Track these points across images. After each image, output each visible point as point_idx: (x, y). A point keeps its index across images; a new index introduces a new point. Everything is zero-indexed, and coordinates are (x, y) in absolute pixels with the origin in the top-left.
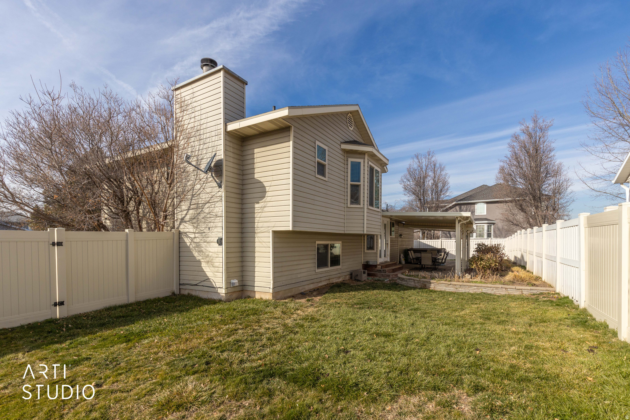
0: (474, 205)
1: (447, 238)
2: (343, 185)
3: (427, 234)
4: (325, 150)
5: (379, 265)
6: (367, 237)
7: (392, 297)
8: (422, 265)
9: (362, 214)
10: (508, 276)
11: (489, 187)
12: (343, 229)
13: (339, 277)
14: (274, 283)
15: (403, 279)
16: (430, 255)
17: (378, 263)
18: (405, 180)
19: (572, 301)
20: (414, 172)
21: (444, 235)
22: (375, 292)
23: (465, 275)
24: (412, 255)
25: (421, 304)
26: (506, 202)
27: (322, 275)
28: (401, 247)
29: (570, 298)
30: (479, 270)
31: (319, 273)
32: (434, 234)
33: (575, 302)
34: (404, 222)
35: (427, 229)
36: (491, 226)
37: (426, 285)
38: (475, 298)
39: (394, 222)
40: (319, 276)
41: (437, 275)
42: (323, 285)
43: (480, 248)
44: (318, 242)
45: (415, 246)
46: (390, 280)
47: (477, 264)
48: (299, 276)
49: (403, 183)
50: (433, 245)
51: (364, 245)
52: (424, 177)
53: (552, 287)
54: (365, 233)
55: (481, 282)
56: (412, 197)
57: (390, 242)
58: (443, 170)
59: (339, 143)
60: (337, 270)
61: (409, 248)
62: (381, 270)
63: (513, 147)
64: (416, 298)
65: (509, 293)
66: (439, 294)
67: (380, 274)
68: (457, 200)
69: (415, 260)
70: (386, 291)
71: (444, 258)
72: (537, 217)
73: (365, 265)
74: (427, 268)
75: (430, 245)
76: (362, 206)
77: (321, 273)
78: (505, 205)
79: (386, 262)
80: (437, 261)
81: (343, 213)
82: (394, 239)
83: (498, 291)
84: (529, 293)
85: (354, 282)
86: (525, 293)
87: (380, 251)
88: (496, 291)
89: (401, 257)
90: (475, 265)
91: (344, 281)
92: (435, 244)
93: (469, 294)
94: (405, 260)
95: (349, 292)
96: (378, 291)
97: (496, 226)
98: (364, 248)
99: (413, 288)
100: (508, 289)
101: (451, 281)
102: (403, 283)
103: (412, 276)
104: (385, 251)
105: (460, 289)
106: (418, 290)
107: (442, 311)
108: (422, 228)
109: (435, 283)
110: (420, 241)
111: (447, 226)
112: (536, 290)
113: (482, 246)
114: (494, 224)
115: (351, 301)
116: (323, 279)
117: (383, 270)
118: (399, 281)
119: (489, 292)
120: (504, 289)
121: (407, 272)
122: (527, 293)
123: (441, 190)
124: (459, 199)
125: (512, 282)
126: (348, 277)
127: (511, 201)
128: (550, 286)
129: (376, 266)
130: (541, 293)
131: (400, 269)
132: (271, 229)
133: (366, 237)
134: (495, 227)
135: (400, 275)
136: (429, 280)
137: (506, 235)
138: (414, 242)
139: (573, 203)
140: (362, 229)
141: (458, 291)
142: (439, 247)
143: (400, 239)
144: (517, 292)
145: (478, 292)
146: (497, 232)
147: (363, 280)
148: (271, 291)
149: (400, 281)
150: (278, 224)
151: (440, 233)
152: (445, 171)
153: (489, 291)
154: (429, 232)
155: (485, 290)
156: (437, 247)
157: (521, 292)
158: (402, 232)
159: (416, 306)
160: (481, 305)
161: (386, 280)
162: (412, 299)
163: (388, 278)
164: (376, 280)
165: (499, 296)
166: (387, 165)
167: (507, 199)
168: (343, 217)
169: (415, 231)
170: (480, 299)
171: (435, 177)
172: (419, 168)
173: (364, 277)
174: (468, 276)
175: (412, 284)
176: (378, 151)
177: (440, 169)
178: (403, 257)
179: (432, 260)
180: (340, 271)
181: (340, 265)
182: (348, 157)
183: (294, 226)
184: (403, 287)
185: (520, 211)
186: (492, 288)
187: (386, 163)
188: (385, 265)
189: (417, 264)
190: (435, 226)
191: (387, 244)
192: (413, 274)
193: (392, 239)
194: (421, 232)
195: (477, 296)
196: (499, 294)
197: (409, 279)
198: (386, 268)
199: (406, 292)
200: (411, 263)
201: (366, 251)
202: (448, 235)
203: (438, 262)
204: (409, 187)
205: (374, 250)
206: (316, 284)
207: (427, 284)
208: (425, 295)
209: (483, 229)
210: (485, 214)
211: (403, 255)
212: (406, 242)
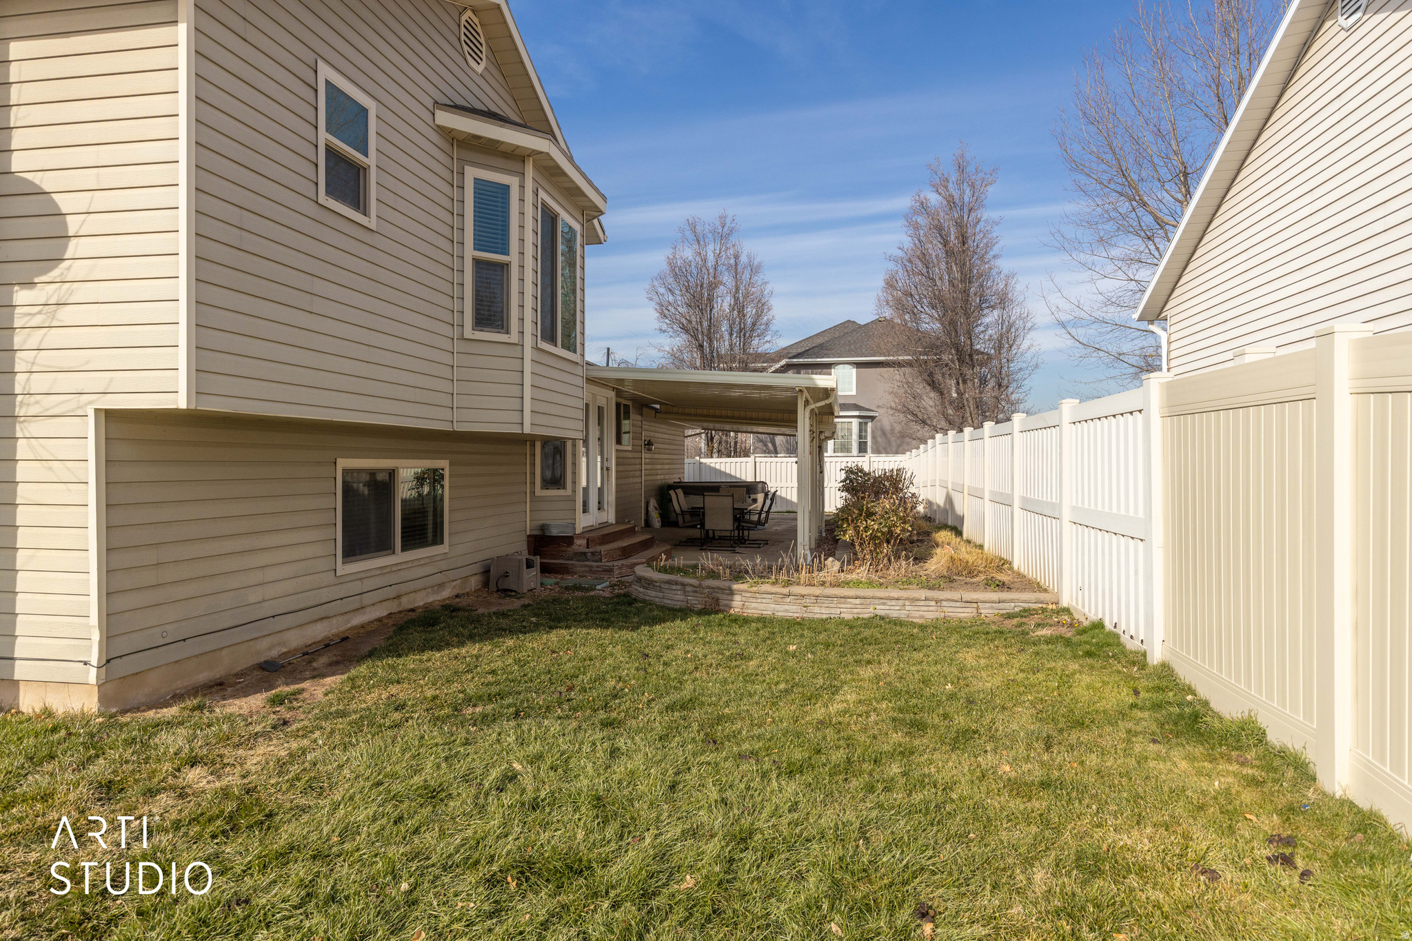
0: (828, 371)
1: (769, 453)
2: (446, 259)
3: (720, 443)
4: (364, 111)
5: (580, 536)
6: (543, 447)
7: (611, 655)
8: (707, 531)
9: (516, 364)
10: (935, 559)
11: (860, 326)
12: (446, 414)
13: (441, 586)
14: (109, 637)
15: (648, 583)
16: (726, 502)
17: (578, 532)
18: (662, 290)
19: (1117, 636)
20: (684, 270)
21: (760, 445)
22: (554, 637)
23: (825, 560)
24: (679, 501)
25: (705, 676)
26: (899, 365)
27: (369, 584)
28: (649, 478)
29: (1109, 626)
30: (861, 545)
31: (353, 577)
32: (736, 443)
33: (1125, 639)
34: (658, 406)
35: (718, 426)
36: (866, 423)
37: (718, 599)
38: (861, 641)
39: (629, 403)
40: (357, 587)
41: (747, 563)
42: (371, 622)
43: (851, 481)
44: (344, 463)
45: (689, 475)
46: (612, 586)
47: (856, 528)
48: (252, 599)
49: (655, 297)
50: (733, 473)
51: (533, 474)
52: (710, 284)
53: (1046, 591)
54: (527, 429)
55: (870, 584)
56: (680, 340)
57: (617, 464)
58: (757, 272)
59: (430, 104)
60: (431, 560)
61: (671, 482)
62: (585, 553)
63: (917, 227)
64: (688, 652)
65: (947, 614)
66: (758, 630)
67: (581, 566)
68: (790, 355)
69: (688, 518)
70: (592, 631)
71: (766, 509)
72: (966, 403)
73: (535, 537)
74: (721, 538)
75: (728, 471)
76: (514, 337)
77: (361, 577)
78: (897, 372)
79: (605, 525)
80: (747, 517)
81: (446, 358)
82: (630, 455)
83: (916, 608)
84: (996, 612)
85: (494, 598)
86: (986, 611)
87: (586, 490)
88: (913, 608)
89: (651, 508)
90: (851, 532)
91: (457, 596)
92: (739, 468)
93: (842, 622)
94: (662, 516)
95: (461, 644)
96: (563, 632)
97: (879, 424)
98: (533, 483)
99: (681, 610)
100: (944, 603)
101: (788, 583)
102: (651, 595)
103: (679, 570)
104: (600, 490)
105: (817, 610)
106: (695, 620)
107: (774, 704)
108: (705, 425)
109: (746, 591)
110: (703, 460)
111: (769, 420)
112: (1012, 601)
113: (857, 473)
114: (872, 418)
115: (456, 686)
116: (368, 599)
117: (593, 553)
118: (638, 591)
119: (894, 614)
120: (933, 603)
121: (664, 557)
122: (991, 611)
123: (754, 324)
124: (794, 352)
125: (949, 579)
126: (474, 583)
127: (909, 364)
128: (1040, 588)
129: (569, 540)
130: (1025, 610)
131: (646, 545)
132: (90, 403)
133: (538, 445)
134: (876, 428)
135: (643, 571)
136: (727, 584)
137: (899, 446)
138: (686, 466)
139: (1036, 371)
140: (515, 417)
141: (810, 615)
142: (750, 479)
143: (648, 456)
144: (967, 610)
145: (866, 616)
146: (879, 439)
147: (525, 591)
148: (92, 676)
149: (641, 590)
150: (122, 381)
151: (749, 440)
152: (762, 277)
153: (893, 611)
154: (724, 438)
155: (883, 607)
156: (743, 478)
157: (975, 610)
158: (652, 434)
159: (687, 691)
160: (885, 668)
161: (599, 587)
162: (676, 658)
163: (606, 577)
164: (567, 588)
165: (923, 628)
166: (602, 213)
167: (901, 358)
168: (446, 372)
169: (690, 432)
170: (877, 642)
171: (737, 289)
172: (698, 259)
173: (531, 579)
174: (833, 565)
175: (676, 598)
176: (571, 159)
177: (749, 269)
178: (656, 508)
179: (735, 516)
180: (444, 565)
181: (442, 543)
182: (463, 162)
183: (197, 390)
184: (651, 610)
185: (928, 388)
186: (900, 602)
187: (596, 207)
188: (601, 536)
189: (694, 527)
190: (739, 418)
191: (608, 469)
192: (682, 562)
193: (622, 454)
194: (703, 436)
195: (867, 633)
196: (922, 617)
197: (669, 582)
198: (602, 544)
199: (658, 628)
200: (675, 524)
201: (539, 492)
202: (770, 445)
203: (750, 522)
204: (673, 310)
205: (564, 488)
206: (340, 618)
207: (720, 596)
208: (715, 636)
209: (850, 430)
210: (854, 393)
211: (655, 501)
212: (662, 464)
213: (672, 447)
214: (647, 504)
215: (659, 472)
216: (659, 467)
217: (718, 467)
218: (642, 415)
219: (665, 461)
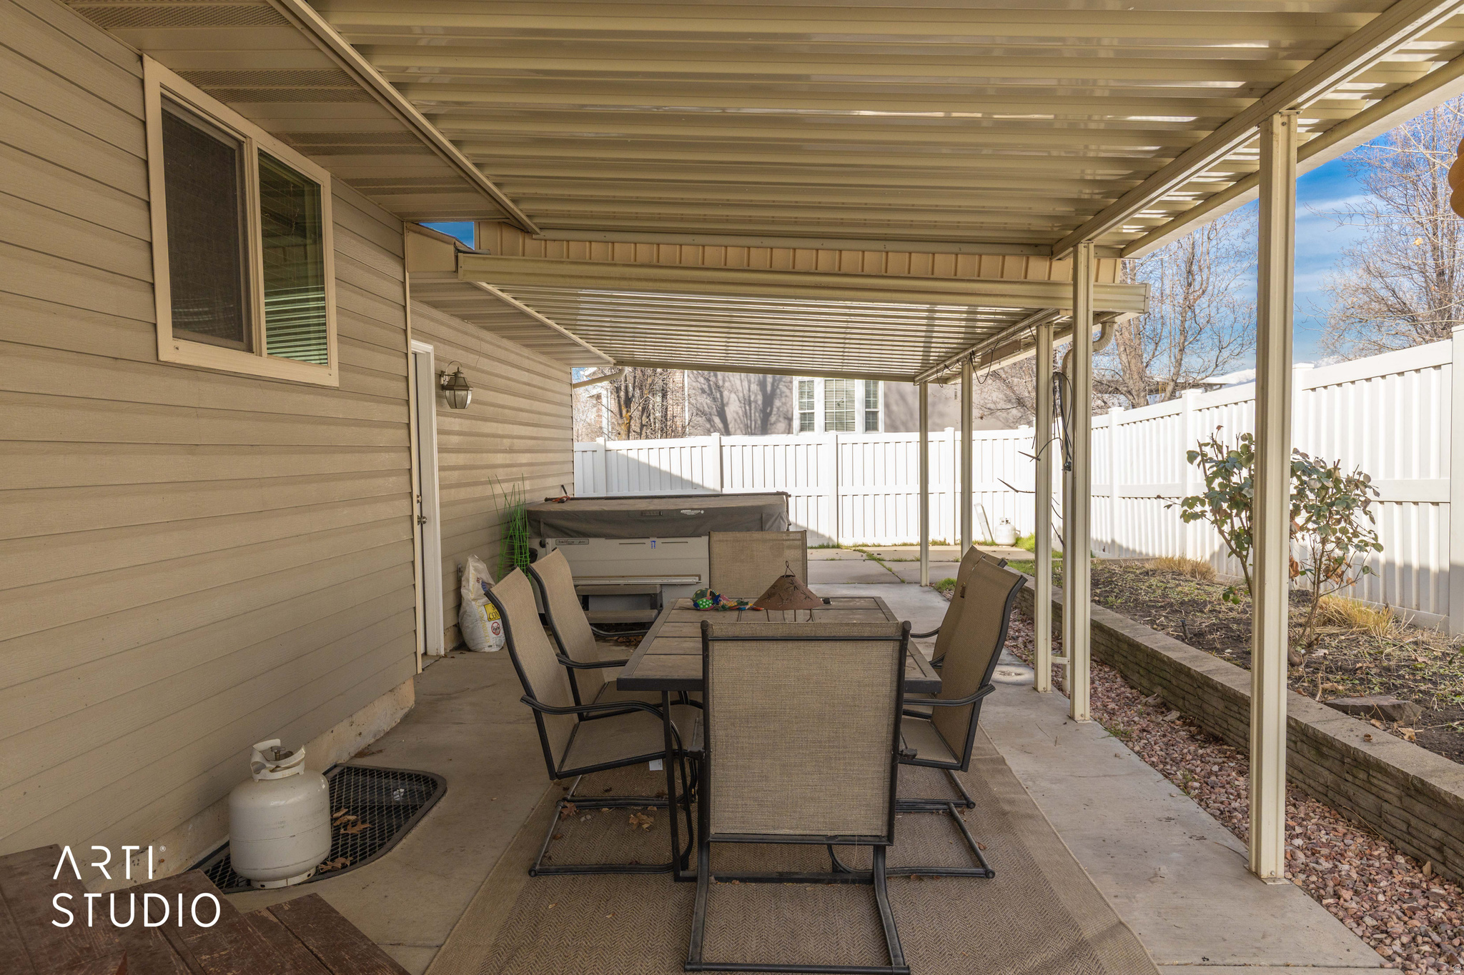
50: (678, 473)
75: (667, 469)
92: (688, 461)
134: (890, 390)
138: (577, 457)
142: (712, 483)
158: (470, 359)
209: (850, 397)
211: (482, 566)
212: (511, 451)
213: (537, 405)
214: (458, 576)
215: (501, 474)
216: (500, 458)
217: (643, 458)
218: (402, 259)
219: (518, 444)
